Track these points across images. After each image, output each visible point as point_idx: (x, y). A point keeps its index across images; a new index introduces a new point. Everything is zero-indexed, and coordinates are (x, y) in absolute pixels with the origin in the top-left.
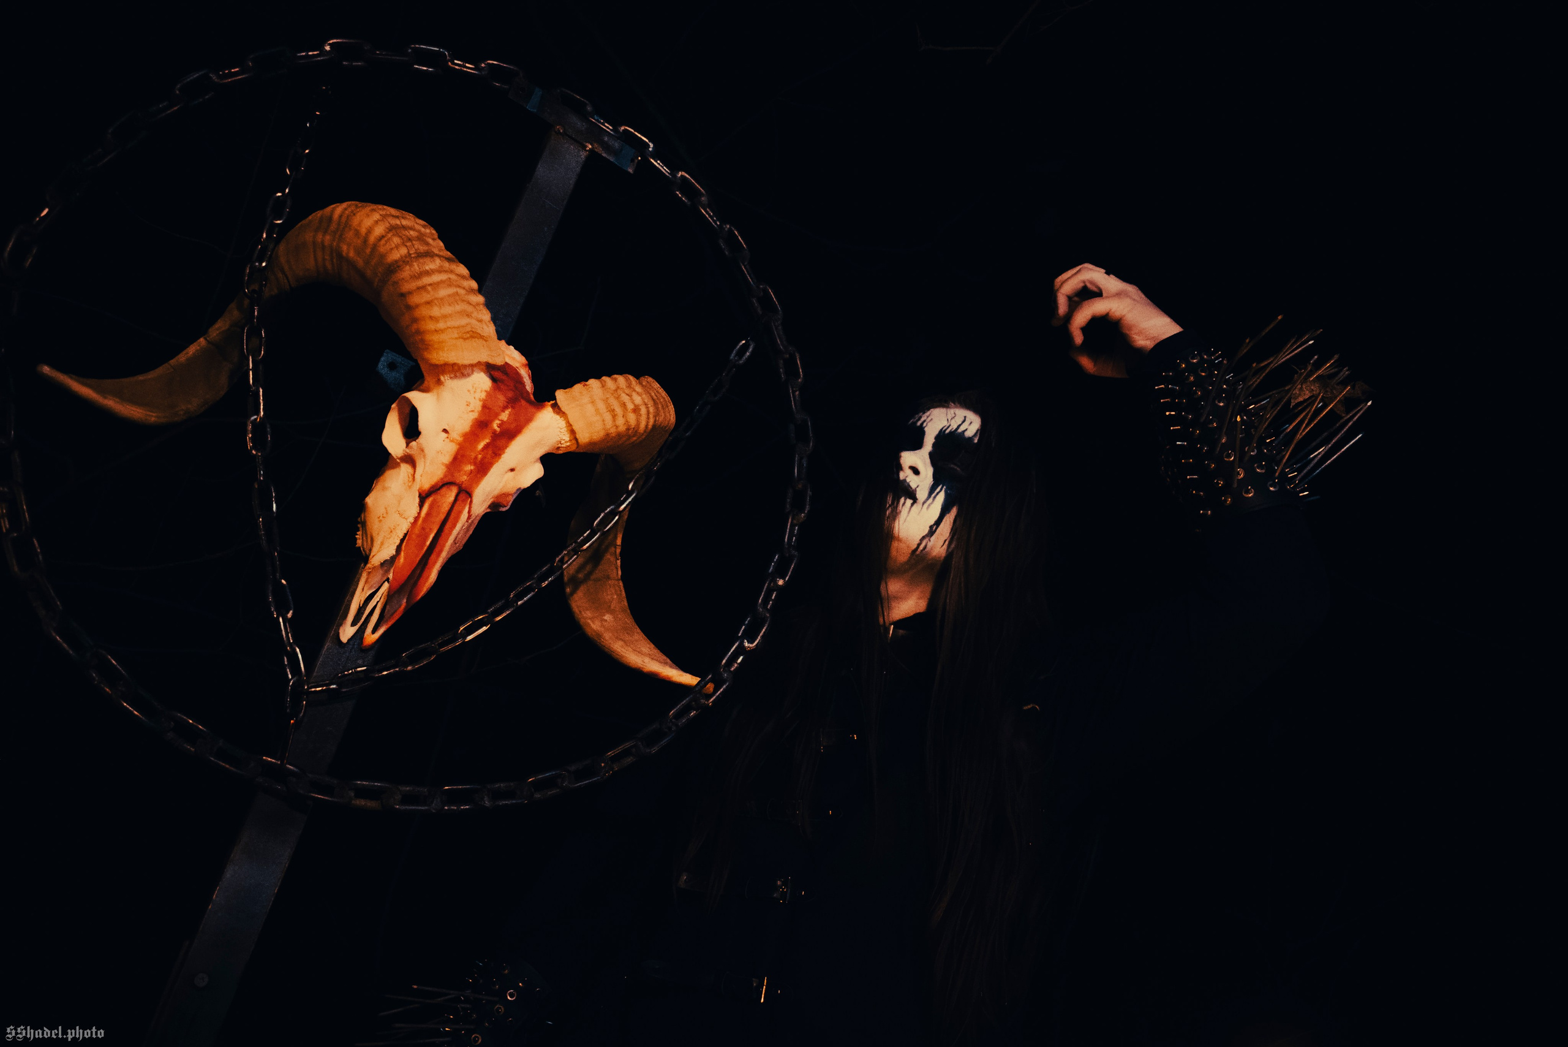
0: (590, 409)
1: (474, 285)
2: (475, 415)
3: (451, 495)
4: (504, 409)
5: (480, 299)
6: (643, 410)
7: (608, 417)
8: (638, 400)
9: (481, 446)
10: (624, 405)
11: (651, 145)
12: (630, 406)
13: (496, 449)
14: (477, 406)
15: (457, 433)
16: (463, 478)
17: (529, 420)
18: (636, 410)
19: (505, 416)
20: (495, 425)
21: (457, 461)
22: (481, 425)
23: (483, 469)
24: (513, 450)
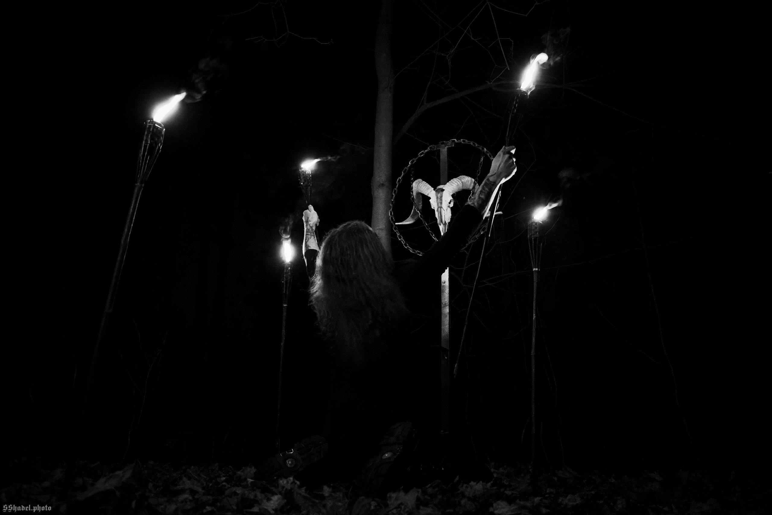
0: (448, 187)
1: (426, 183)
2: (436, 197)
3: (439, 209)
4: (438, 194)
5: (427, 184)
6: (457, 182)
7: (452, 186)
8: (456, 181)
9: (439, 200)
10: (453, 183)
11: (455, 139)
12: (454, 182)
13: (441, 200)
14: (435, 196)
15: (436, 201)
16: (440, 206)
17: (443, 193)
18: (456, 182)
19: (439, 195)
20: (439, 197)
21: (438, 204)
22: (437, 198)
23: (441, 203)
24: (443, 198)
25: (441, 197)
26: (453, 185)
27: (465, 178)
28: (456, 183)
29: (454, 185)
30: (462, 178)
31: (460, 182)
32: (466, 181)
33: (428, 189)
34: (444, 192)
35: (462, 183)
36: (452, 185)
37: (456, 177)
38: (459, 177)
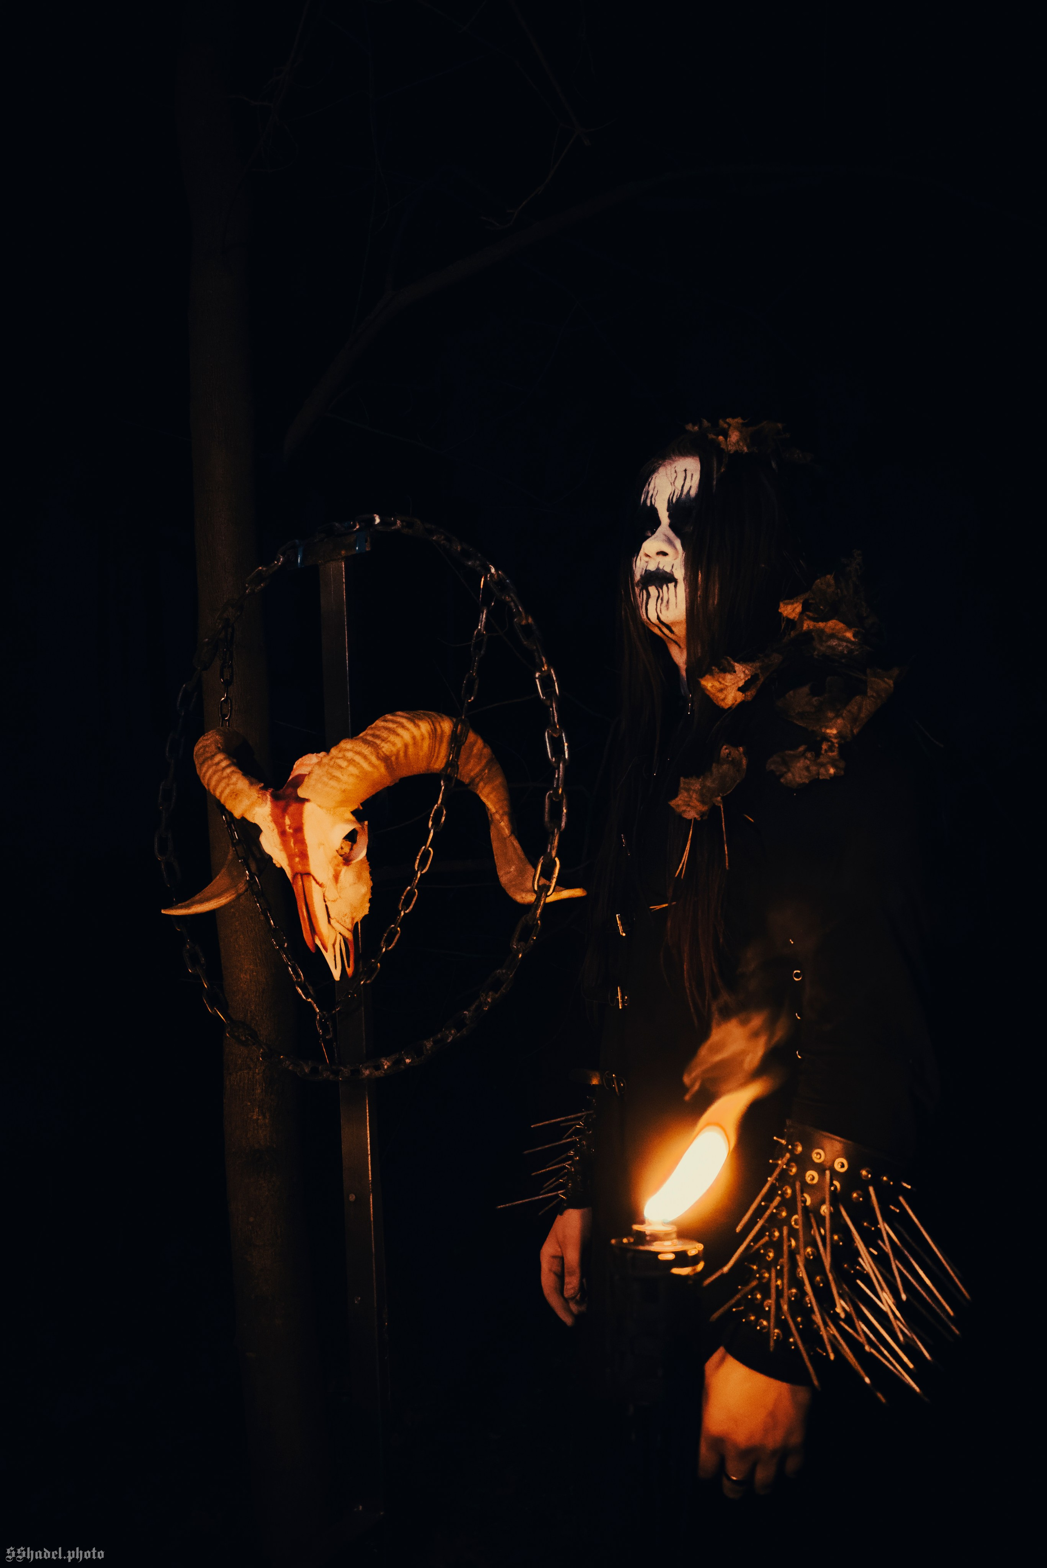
24: (310, 835)
25: (299, 829)
26: (337, 779)
27: (400, 731)
28: (352, 770)
29: (344, 778)
30: (385, 734)
31: (373, 759)
32: (406, 746)
33: (235, 794)
34: (308, 808)
35: (385, 759)
36: (333, 777)
37: (353, 733)
38: (366, 734)
